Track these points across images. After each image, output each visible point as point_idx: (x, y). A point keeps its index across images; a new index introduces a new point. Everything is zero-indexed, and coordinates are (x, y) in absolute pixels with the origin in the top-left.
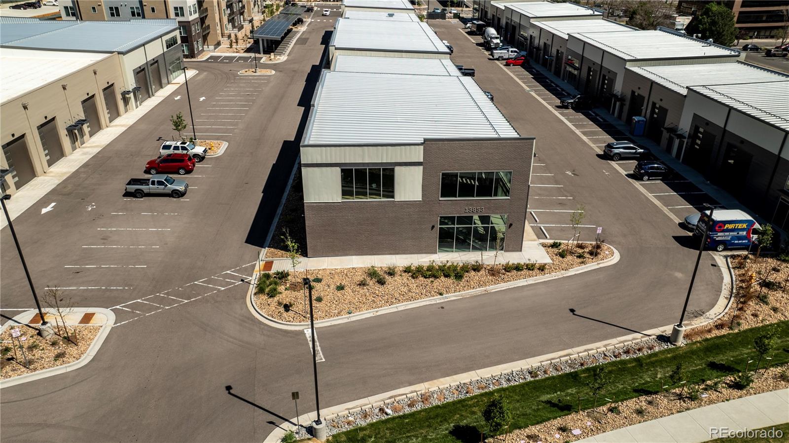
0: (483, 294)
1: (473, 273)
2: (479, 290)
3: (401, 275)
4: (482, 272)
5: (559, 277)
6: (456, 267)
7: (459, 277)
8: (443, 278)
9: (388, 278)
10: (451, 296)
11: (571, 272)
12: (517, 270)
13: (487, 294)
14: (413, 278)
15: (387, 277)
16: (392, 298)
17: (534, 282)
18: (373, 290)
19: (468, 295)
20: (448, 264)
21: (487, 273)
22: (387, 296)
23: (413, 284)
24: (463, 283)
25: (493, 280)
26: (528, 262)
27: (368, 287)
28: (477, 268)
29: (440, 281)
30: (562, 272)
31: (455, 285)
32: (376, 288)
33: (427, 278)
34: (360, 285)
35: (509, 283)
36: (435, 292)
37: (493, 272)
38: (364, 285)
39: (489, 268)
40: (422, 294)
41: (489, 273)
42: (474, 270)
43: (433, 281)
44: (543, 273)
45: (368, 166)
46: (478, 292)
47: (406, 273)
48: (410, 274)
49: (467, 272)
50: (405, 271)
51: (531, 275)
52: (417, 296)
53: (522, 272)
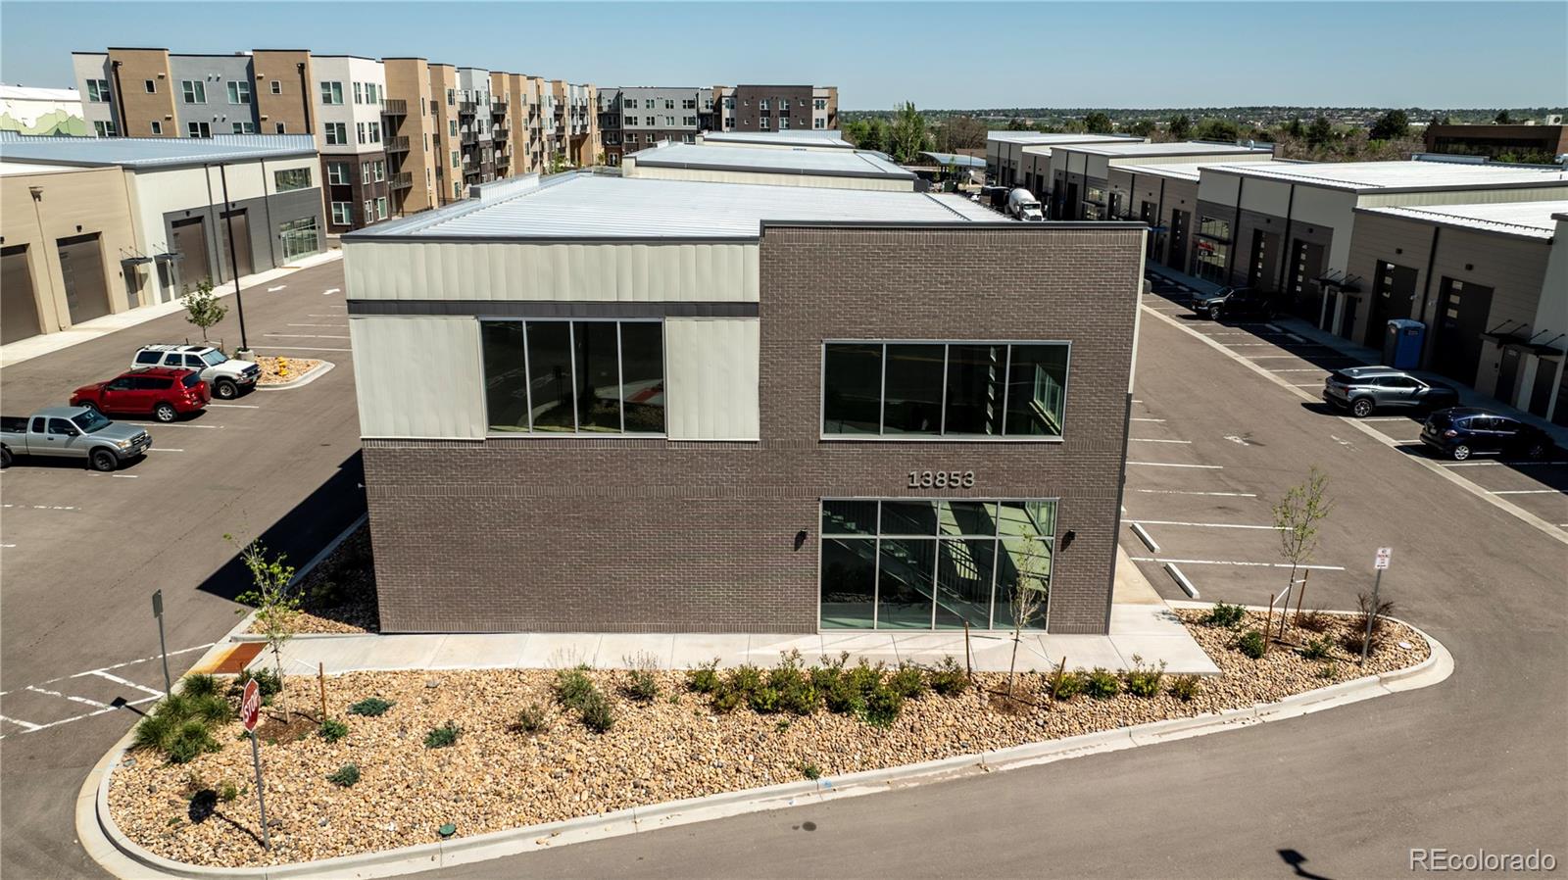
0: (970, 779)
1: (934, 699)
2: (956, 764)
3: (674, 701)
4: (969, 698)
5: (1248, 724)
6: (875, 676)
7: (882, 711)
8: (823, 716)
9: (625, 710)
10: (850, 784)
11: (1289, 708)
12: (1093, 696)
13: (986, 778)
14: (717, 709)
15: (622, 704)
16: (622, 782)
17: (1156, 740)
18: (558, 749)
19: (914, 780)
20: (847, 667)
21: (985, 703)
22: (604, 774)
23: (713, 730)
24: (893, 735)
25: (1008, 727)
26: (1131, 667)
27: (545, 740)
28: (949, 684)
29: (813, 726)
30: (1258, 706)
31: (867, 742)
32: (572, 742)
33: (767, 711)
34: (515, 728)
35: (1064, 739)
36: (790, 764)
37: (1008, 698)
38: (531, 729)
39: (992, 683)
40: (738, 770)
41: (991, 700)
42: (940, 689)
43: (786, 725)
44: (1188, 706)
45: (572, 316)
46: (949, 771)
47: (695, 695)
48: (707, 696)
49: (914, 694)
50: (693, 687)
51: (1144, 713)
52: (721, 779)
53: (1114, 703)
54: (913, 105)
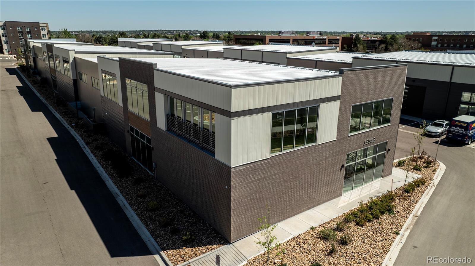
0: (417, 220)
3: (349, 227)
8: (382, 216)
13: (420, 219)
14: (360, 225)
15: (339, 234)
17: (429, 196)
19: (410, 225)
23: (368, 231)
24: (397, 215)
25: (410, 204)
29: (383, 220)
30: (432, 182)
31: (395, 219)
33: (371, 221)
34: (329, 254)
35: (419, 203)
36: (391, 232)
37: (402, 197)
38: (332, 253)
39: (394, 194)
40: (386, 240)
43: (380, 223)
44: (425, 186)
45: (298, 107)
46: (412, 220)
48: (353, 223)
50: (347, 222)
53: (416, 190)
54: (67, 30)
